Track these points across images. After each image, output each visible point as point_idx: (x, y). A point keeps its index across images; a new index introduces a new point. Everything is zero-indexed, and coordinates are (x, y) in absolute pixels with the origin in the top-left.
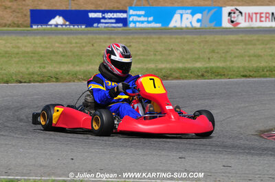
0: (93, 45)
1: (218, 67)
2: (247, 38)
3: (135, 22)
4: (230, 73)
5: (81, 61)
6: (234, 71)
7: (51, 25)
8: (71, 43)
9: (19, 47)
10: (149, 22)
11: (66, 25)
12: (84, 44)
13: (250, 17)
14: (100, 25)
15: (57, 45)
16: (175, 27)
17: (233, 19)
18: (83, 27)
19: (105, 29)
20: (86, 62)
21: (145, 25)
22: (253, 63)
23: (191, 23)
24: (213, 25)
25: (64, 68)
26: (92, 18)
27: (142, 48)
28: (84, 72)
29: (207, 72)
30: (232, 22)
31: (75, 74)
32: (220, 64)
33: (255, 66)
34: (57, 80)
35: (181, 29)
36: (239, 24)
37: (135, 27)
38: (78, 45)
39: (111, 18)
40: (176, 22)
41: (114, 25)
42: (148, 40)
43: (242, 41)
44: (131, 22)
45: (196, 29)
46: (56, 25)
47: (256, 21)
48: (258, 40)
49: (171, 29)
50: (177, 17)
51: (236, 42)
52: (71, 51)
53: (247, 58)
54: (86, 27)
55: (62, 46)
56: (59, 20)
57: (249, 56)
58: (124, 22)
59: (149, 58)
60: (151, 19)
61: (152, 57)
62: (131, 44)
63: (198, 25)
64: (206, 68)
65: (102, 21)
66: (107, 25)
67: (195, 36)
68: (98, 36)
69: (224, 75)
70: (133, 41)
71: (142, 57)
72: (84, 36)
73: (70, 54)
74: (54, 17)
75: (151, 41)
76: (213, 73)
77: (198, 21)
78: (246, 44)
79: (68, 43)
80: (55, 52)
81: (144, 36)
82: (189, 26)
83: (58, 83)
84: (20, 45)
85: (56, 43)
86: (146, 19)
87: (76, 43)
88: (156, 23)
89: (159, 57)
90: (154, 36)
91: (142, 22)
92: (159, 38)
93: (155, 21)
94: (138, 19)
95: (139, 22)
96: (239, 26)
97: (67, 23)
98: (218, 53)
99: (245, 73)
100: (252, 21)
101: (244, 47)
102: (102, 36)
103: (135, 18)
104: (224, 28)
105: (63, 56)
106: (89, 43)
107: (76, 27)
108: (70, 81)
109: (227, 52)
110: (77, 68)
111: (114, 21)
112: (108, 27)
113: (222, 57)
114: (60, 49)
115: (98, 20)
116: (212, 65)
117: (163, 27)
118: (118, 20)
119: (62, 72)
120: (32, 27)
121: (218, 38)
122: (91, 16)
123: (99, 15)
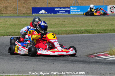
3: (73, 12)
7: (40, 13)
9: (20, 22)
10: (78, 12)
14: (59, 13)
18: (53, 14)
26: (56, 11)
37: (73, 14)
39: (63, 11)
41: (64, 13)
44: (71, 12)
46: (42, 14)
54: (54, 14)
60: (79, 11)
65: (60, 11)
66: (62, 13)
84: (21, 21)
86: (77, 11)
91: (76, 12)
93: (81, 11)
95: (74, 12)
96: (114, 13)
97: (46, 13)
103: (73, 10)
107: (50, 14)
111: (64, 11)
112: (62, 14)
115: (58, 11)
118: (66, 11)
120: (32, 14)
122: (56, 9)
123: (59, 9)
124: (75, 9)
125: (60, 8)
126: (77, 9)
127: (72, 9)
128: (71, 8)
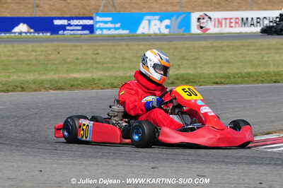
0: (59, 53)
1: (188, 74)
2: (217, 43)
3: (101, 29)
4: (201, 80)
5: (47, 70)
6: (205, 78)
7: (15, 33)
8: (36, 52)
10: (116, 29)
11: (31, 33)
12: (49, 52)
13: (220, 23)
14: (66, 32)
15: (22, 53)
16: (143, 33)
17: (202, 25)
18: (48, 34)
19: (72, 36)
20: (52, 70)
21: (112, 32)
22: (223, 69)
23: (159, 29)
24: (181, 31)
25: (30, 77)
26: (57, 25)
27: (110, 55)
28: (51, 81)
29: (177, 79)
30: (202, 28)
31: (42, 83)
32: (191, 71)
33: (226, 72)
34: (23, 89)
35: (149, 35)
36: (208, 30)
37: (102, 34)
38: (44, 53)
39: (77, 25)
40: (144, 28)
41: (80, 32)
42: (116, 47)
43: (212, 47)
44: (97, 29)
45: (164, 35)
46: (20, 33)
47: (226, 27)
48: (228, 46)
49: (139, 35)
50: (144, 23)
51: (206, 49)
52: (36, 59)
53: (218, 65)
54: (51, 34)
55: (27, 54)
56: (23, 27)
57: (220, 63)
58: (91, 29)
59: (117, 65)
60: (118, 25)
61: (120, 65)
62: (99, 51)
63: (166, 31)
64: (177, 75)
65: (68, 28)
66: (72, 32)
67: (163, 43)
68: (64, 44)
69: (195, 82)
70: (101, 48)
71: (109, 65)
72: (49, 44)
73: (35, 62)
74: (17, 25)
75: (119, 48)
76: (183, 80)
77: (167, 27)
78: (216, 50)
79: (32, 51)
80: (19, 61)
81: (111, 43)
82: (157, 32)
83: (23, 93)
85: (21, 51)
86: (112, 26)
87: (42, 51)
88: (124, 29)
89: (128, 65)
90: (122, 43)
91: (109, 29)
92: (127, 45)
93: (123, 28)
94: (105, 26)
95: (106, 28)
96: (208, 32)
97: (32, 31)
98: (187, 59)
99: (217, 80)
100: (221, 26)
101: (214, 53)
102: (69, 44)
103: (102, 25)
104: (193, 34)
105: (28, 64)
106: (55, 50)
107: (41, 34)
108: (36, 91)
109: (197, 59)
110: (43, 77)
111: (80, 28)
113: (192, 64)
114: (25, 58)
115: (63, 27)
116: (182, 72)
117: (131, 34)
118: (85, 27)
119: (27, 82)
121: (188, 44)
122: (57, 22)
123: (65, 22)
124: (106, 22)
125: (69, 19)
126: (111, 22)
127: (99, 22)
128: (98, 19)
